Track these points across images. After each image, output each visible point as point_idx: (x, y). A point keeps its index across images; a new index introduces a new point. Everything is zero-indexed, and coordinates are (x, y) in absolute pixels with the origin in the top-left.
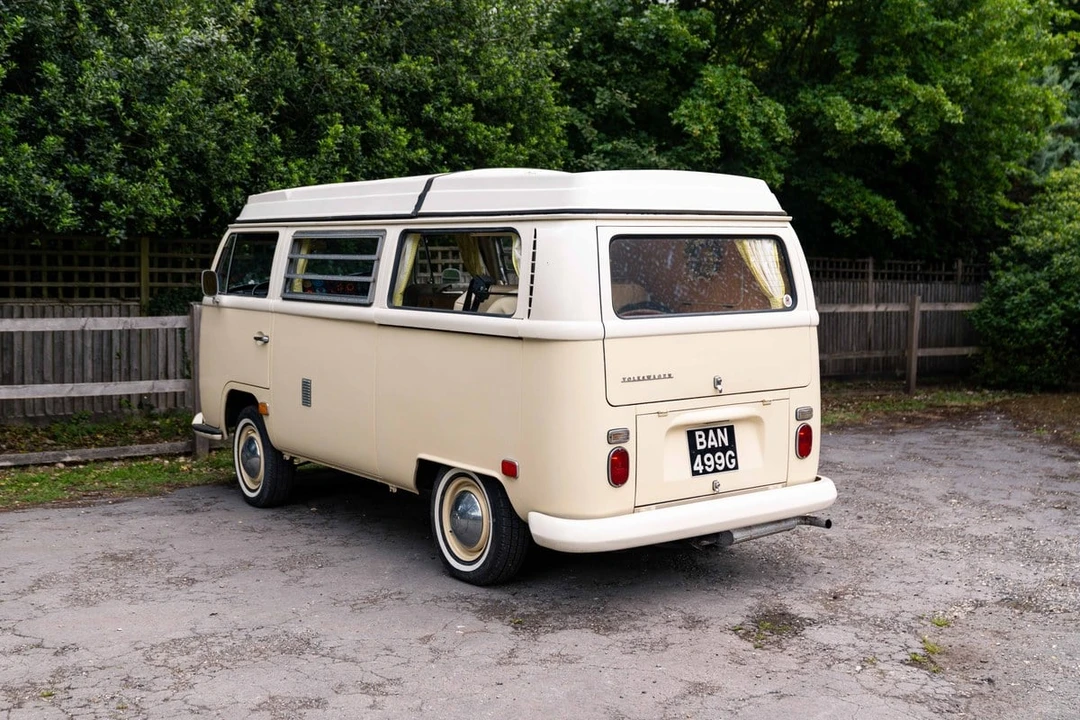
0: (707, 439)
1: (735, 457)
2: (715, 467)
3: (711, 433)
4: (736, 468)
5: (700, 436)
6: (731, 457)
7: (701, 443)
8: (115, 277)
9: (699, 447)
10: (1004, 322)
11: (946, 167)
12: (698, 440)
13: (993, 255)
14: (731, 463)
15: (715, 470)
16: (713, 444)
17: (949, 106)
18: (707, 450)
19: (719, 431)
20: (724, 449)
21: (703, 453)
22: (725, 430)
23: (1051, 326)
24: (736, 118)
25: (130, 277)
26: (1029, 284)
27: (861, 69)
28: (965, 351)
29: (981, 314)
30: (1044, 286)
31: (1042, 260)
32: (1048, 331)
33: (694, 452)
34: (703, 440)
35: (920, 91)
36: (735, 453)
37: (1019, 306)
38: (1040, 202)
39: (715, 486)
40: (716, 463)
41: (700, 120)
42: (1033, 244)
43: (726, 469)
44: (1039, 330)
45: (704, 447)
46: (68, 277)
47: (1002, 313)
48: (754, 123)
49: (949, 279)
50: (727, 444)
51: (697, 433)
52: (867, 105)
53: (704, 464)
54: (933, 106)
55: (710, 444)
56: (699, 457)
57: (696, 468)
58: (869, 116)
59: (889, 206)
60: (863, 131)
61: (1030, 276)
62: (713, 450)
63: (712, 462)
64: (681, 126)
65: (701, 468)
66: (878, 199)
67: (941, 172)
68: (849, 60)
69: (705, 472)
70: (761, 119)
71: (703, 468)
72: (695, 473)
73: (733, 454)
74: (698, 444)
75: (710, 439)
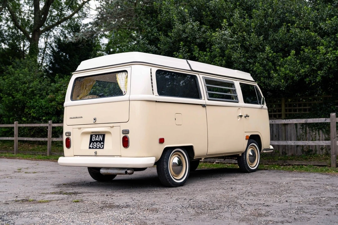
1: (103, 145)
3: (98, 136)
4: (103, 148)
5: (94, 137)
9: (93, 140)
14: (102, 146)
15: (96, 148)
16: (97, 139)
19: (100, 136)
20: (100, 142)
21: (93, 142)
22: (102, 135)
33: (91, 141)
34: (94, 138)
39: (96, 153)
40: (97, 146)
43: (100, 148)
45: (94, 140)
50: (101, 140)
51: (93, 136)
53: (93, 145)
57: (90, 146)
62: (97, 142)
63: (95, 145)
65: (92, 147)
69: (93, 148)
71: (92, 146)
72: (90, 148)
73: (103, 144)
74: (93, 139)
75: (97, 138)
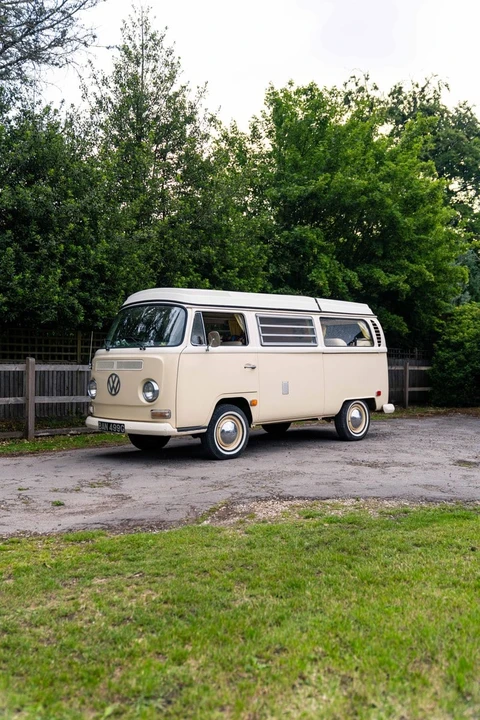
8: (66, 350)
10: (445, 374)
11: (418, 303)
13: (435, 345)
17: (428, 273)
23: (467, 376)
24: (335, 278)
25: (73, 350)
26: (455, 357)
27: (384, 257)
28: (427, 389)
29: (433, 371)
30: (462, 357)
31: (459, 345)
32: (466, 378)
35: (414, 267)
37: (451, 367)
38: (452, 320)
41: (322, 279)
42: (454, 339)
44: (461, 378)
46: (47, 350)
47: (444, 371)
48: (344, 280)
49: (412, 357)
52: (391, 273)
54: (420, 274)
58: (393, 278)
59: (400, 319)
60: (391, 284)
61: (454, 353)
64: (313, 281)
66: (395, 316)
67: (416, 305)
68: (380, 253)
70: (348, 279)
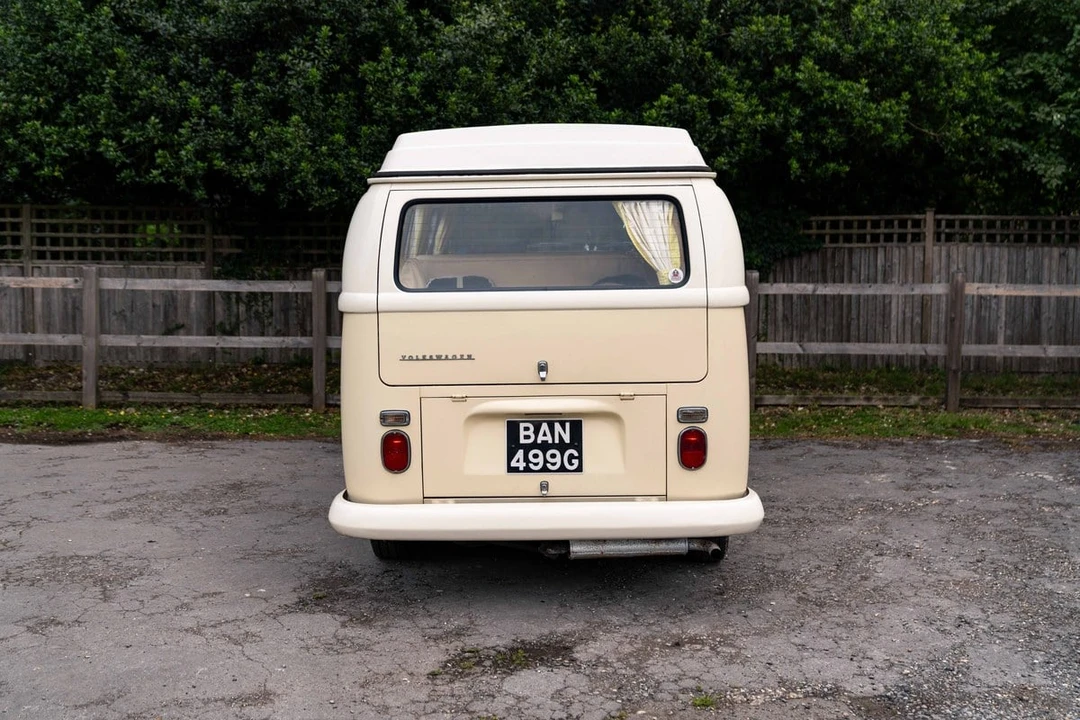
0: (536, 432)
1: (580, 458)
2: (545, 466)
3: (545, 427)
4: (579, 469)
5: (527, 429)
6: (571, 457)
7: (525, 435)
9: (522, 441)
12: (522, 433)
14: (571, 464)
15: (545, 469)
16: (545, 438)
18: (534, 445)
19: (557, 427)
20: (562, 447)
21: (527, 448)
22: (568, 425)
33: (513, 445)
34: (531, 433)
36: (580, 452)
39: (544, 486)
40: (546, 461)
43: (562, 469)
45: (530, 441)
50: (567, 440)
51: (522, 426)
53: (527, 461)
55: (540, 439)
56: (520, 453)
57: (514, 464)
62: (545, 447)
63: (540, 460)
65: (522, 465)
69: (527, 470)
71: (524, 464)
72: (511, 470)
73: (576, 454)
74: (522, 437)
75: (541, 433)
